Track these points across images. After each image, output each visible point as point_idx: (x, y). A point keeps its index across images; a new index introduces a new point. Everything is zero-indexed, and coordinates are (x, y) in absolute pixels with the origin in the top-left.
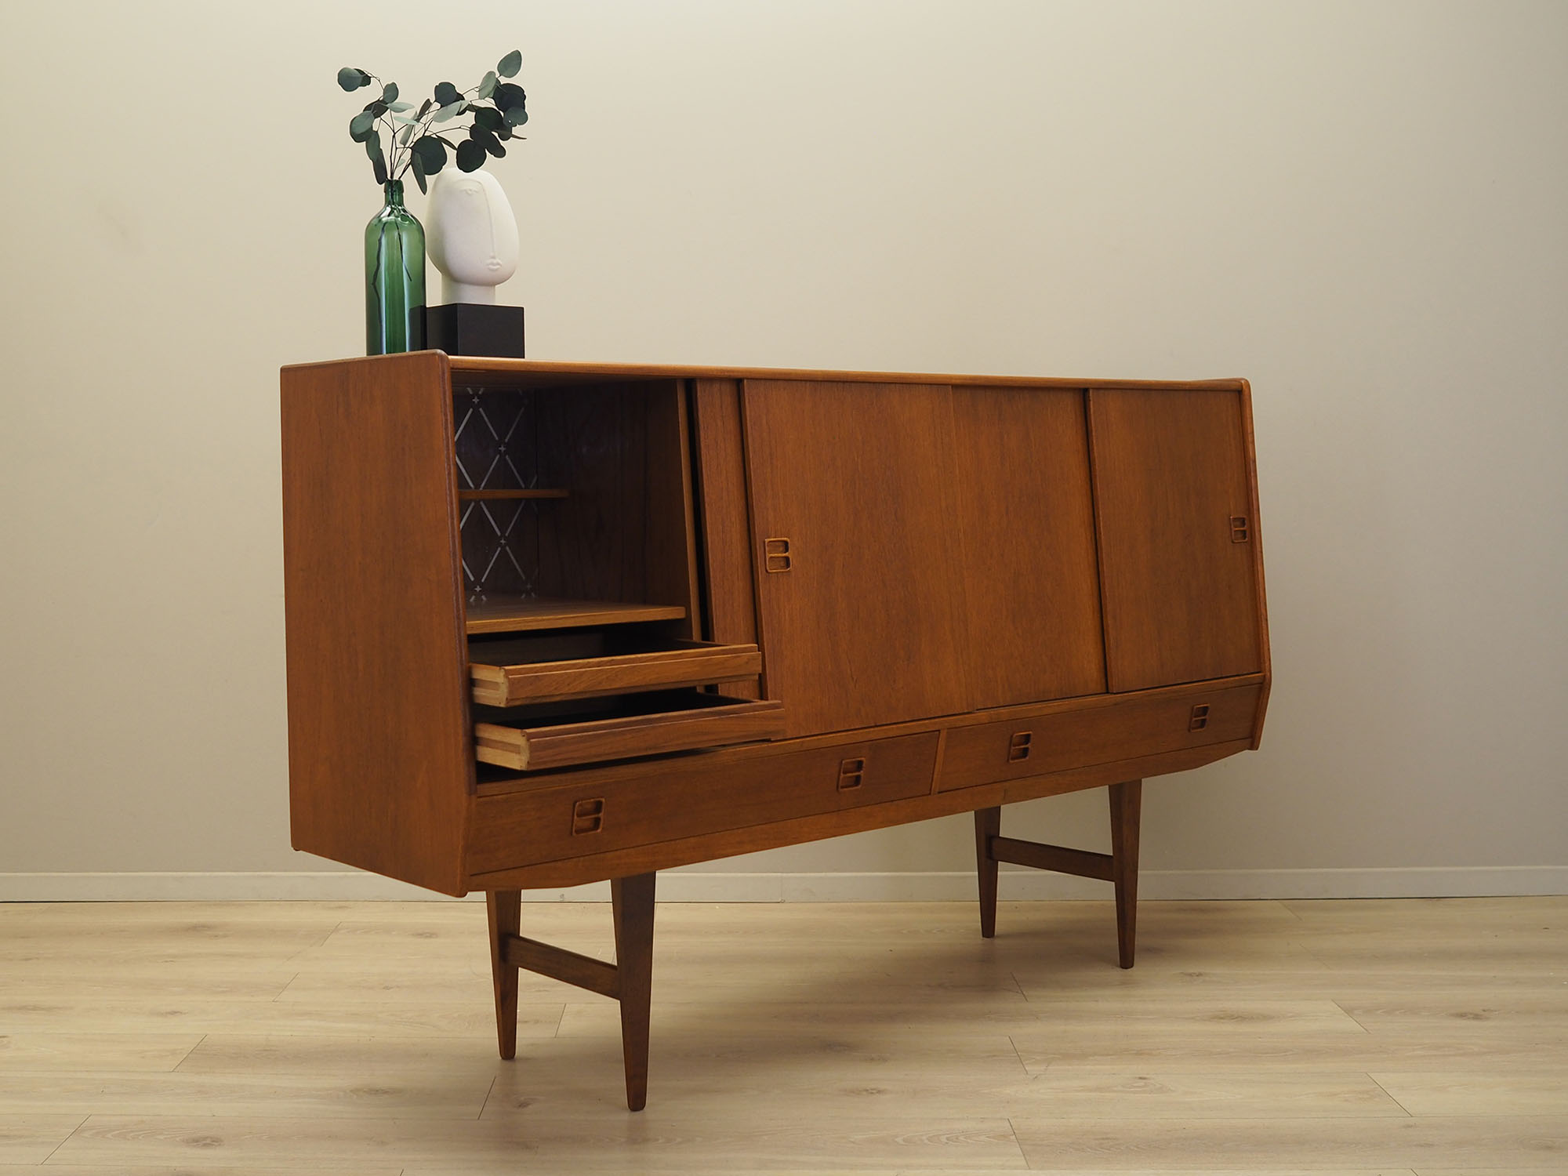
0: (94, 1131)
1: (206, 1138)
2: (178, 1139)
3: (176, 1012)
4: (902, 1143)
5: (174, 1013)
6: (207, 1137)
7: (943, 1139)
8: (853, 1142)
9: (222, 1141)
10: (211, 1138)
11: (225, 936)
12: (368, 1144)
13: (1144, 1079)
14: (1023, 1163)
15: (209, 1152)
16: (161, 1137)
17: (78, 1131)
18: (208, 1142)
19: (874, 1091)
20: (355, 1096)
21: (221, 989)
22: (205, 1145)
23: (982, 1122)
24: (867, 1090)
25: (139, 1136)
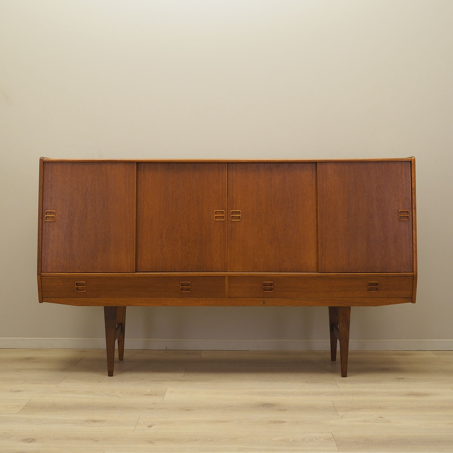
1: (29, 439)
2: (19, 439)
4: (292, 441)
5: (18, 391)
6: (30, 439)
8: (273, 441)
9: (36, 440)
10: (32, 439)
11: (39, 362)
12: (91, 441)
13: (382, 417)
14: (337, 449)
15: (31, 444)
16: (12, 438)
19: (282, 422)
20: (87, 423)
22: (29, 442)
23: (322, 433)
24: (279, 421)
25: (4, 438)
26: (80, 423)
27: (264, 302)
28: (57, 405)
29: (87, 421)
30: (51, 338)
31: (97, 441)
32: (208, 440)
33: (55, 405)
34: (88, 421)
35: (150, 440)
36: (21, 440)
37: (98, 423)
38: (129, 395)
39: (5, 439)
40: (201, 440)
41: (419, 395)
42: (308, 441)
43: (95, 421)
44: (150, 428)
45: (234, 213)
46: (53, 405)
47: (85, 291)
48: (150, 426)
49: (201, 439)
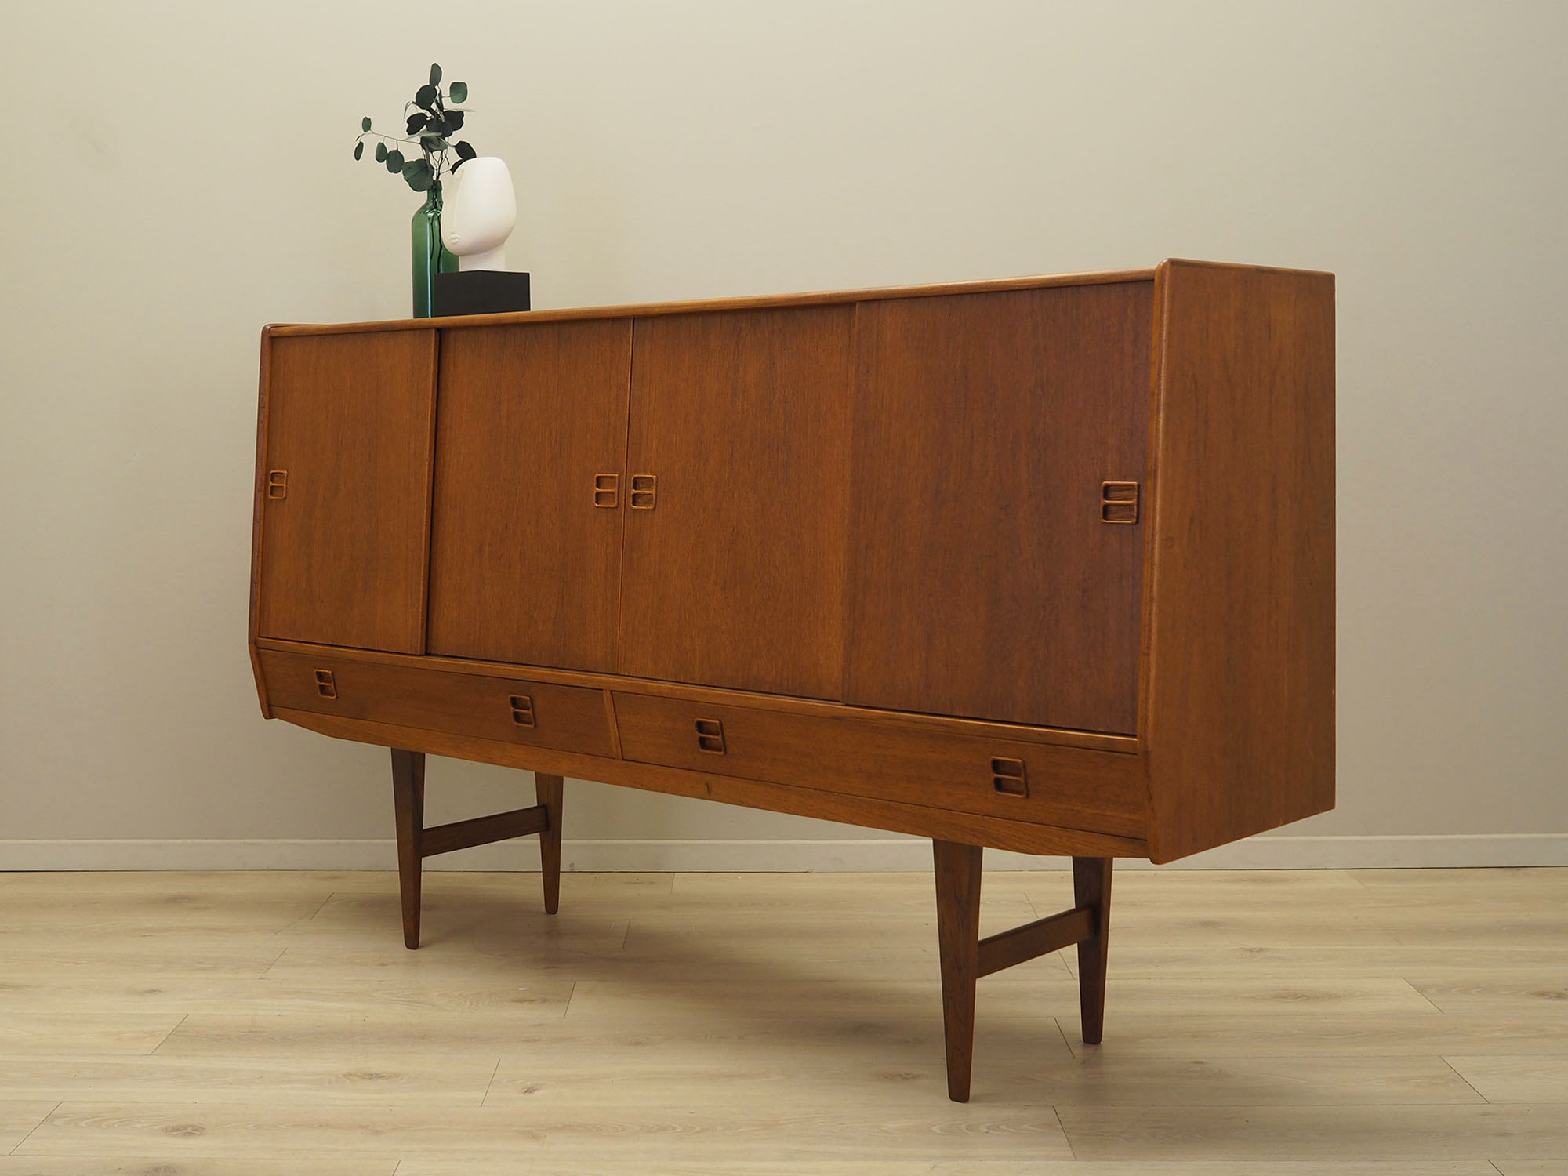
0: (67, 1119)
1: (185, 1127)
2: (157, 1128)
3: (154, 991)
4: (939, 1132)
5: (152, 991)
6: (189, 1126)
7: (983, 1128)
8: (886, 1132)
9: (203, 1129)
10: (192, 1126)
11: (207, 908)
12: (362, 1133)
13: (1202, 1063)
14: (1070, 1154)
15: (191, 1142)
16: (137, 1126)
17: (49, 1119)
18: (189, 1131)
19: (909, 1077)
20: (348, 1081)
21: (202, 966)
22: (185, 1134)
23: (1026, 1109)
24: (901, 1076)
25: (114, 1124)
26: (330, 1083)
27: (707, 784)
28: (260, 1032)
29: (348, 1075)
30: (242, 841)
31: (378, 1132)
32: (698, 1129)
33: (256, 1032)
34: (350, 1074)
35: (530, 1129)
36: (163, 1130)
37: (380, 1081)
38: (468, 1002)
39: (116, 1126)
40: (674, 1128)
41: (1308, 998)
42: (987, 1132)
43: (371, 1076)
44: (528, 1096)
45: (643, 483)
46: (251, 1032)
47: (334, 697)
48: (529, 1091)
49: (675, 1126)
